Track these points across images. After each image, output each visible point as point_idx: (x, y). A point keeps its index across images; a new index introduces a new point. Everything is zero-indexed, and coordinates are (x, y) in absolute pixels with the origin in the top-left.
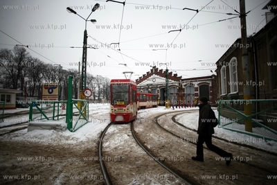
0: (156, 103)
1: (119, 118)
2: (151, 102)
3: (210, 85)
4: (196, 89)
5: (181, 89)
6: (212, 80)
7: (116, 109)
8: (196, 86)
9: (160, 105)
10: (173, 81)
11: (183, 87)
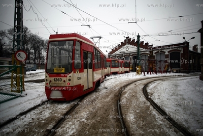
0: (128, 69)
1: (57, 95)
2: (123, 68)
3: (182, 52)
4: (167, 56)
5: (151, 56)
6: (184, 47)
7: (52, 79)
8: (167, 53)
9: (132, 71)
10: (144, 50)
11: (154, 54)
